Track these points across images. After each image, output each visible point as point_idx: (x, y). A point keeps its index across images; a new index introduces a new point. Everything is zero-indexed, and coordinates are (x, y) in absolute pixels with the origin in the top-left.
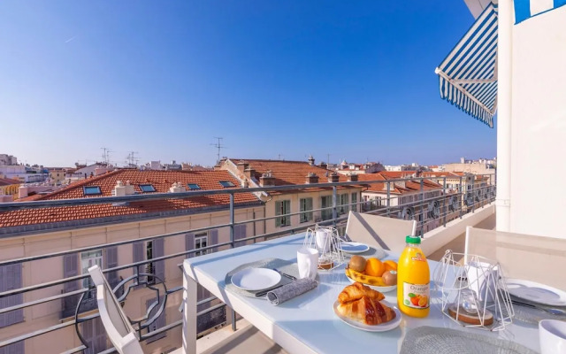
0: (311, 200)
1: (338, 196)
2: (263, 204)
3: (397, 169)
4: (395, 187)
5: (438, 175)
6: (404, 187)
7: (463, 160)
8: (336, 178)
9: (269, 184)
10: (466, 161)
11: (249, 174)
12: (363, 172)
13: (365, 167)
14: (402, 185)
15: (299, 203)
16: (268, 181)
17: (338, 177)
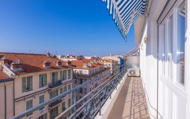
0: (46, 75)
1: (61, 72)
2: (13, 80)
3: (89, 58)
4: (88, 66)
5: (103, 61)
6: (91, 66)
7: (111, 55)
8: (60, 63)
9: (18, 67)
10: (112, 56)
11: (3, 62)
12: (75, 60)
13: (76, 57)
14: (90, 65)
15: (38, 77)
16: (16, 66)
17: (61, 63)
